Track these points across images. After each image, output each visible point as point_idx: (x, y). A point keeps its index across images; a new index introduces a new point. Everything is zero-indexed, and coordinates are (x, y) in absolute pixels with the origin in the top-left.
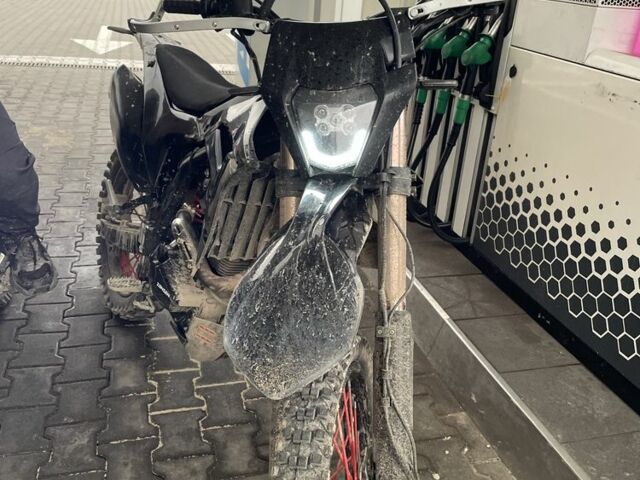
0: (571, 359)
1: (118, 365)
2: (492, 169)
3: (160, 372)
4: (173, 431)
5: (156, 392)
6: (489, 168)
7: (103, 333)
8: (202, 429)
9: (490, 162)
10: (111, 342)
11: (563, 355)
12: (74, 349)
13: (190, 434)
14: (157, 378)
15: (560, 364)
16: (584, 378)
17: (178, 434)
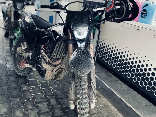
0: (118, 79)
1: (22, 85)
2: (100, 42)
3: (32, 86)
4: (38, 98)
5: (32, 90)
6: (99, 42)
7: (17, 79)
8: (44, 97)
9: (100, 41)
10: (19, 81)
11: (116, 79)
12: (11, 83)
13: (42, 98)
14: (32, 88)
15: (116, 80)
16: (121, 83)
17: (39, 98)
